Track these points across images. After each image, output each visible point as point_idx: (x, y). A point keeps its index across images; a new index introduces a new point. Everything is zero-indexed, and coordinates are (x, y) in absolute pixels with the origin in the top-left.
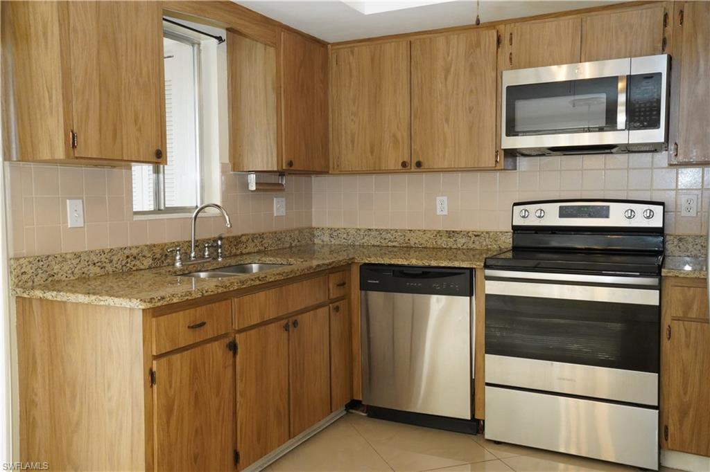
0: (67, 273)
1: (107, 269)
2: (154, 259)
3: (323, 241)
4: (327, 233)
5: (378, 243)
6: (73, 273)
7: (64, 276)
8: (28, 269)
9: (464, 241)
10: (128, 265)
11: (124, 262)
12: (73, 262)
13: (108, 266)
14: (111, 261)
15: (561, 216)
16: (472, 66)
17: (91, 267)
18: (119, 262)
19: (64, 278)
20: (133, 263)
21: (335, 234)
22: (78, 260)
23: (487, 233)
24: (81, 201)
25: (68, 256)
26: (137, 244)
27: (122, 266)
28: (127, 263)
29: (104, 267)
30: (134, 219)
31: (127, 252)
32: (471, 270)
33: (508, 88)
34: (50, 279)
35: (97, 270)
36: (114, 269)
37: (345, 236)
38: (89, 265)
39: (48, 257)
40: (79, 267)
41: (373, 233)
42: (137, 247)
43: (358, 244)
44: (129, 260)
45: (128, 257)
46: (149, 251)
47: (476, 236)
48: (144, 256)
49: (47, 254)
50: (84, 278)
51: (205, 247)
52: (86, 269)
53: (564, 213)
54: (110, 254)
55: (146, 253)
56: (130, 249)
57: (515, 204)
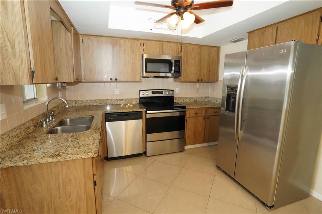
0: (5, 146)
1: (20, 137)
2: (34, 126)
3: (72, 105)
4: (74, 102)
5: (95, 104)
6: (7, 145)
7: (4, 148)
9: (125, 102)
12: (7, 139)
13: (20, 135)
14: (21, 133)
15: (152, 94)
16: (133, 51)
17: (14, 139)
18: (24, 132)
21: (77, 102)
22: (9, 137)
23: (132, 99)
24: (3, 104)
27: (25, 134)
28: (26, 131)
29: (19, 137)
30: (24, 109)
31: (25, 126)
32: (142, 111)
33: (145, 59)
35: (16, 139)
36: (22, 136)
37: (82, 103)
38: (13, 138)
40: (9, 140)
41: (93, 101)
42: (28, 122)
43: (87, 105)
44: (27, 130)
45: (26, 128)
46: (32, 123)
47: (128, 100)
48: (31, 126)
50: (12, 146)
51: (50, 116)
52: (12, 141)
53: (153, 93)
54: (20, 129)
56: (26, 124)
57: (140, 91)
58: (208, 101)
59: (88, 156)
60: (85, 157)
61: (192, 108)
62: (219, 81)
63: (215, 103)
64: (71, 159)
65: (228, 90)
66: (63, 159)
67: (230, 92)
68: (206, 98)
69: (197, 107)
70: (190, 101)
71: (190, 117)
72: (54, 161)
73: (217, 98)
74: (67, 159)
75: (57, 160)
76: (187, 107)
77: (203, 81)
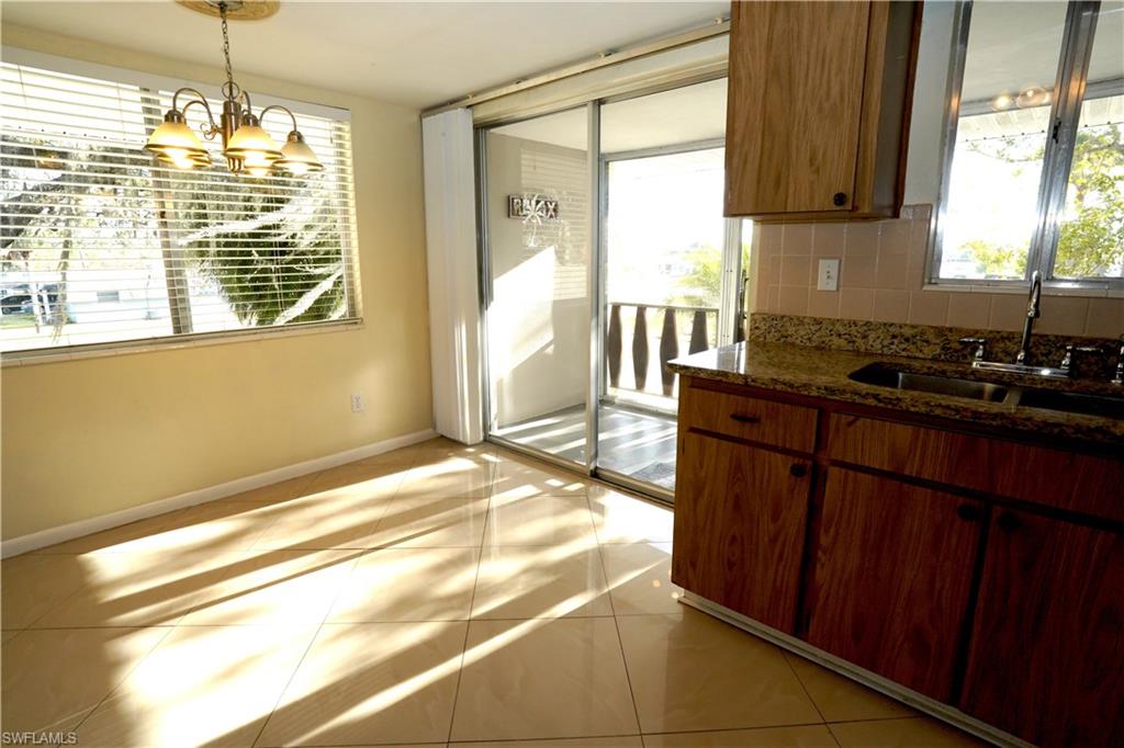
0: (802, 338)
8: (762, 325)
10: (892, 347)
11: (886, 343)
12: (812, 327)
14: (865, 337)
17: (835, 338)
18: (879, 341)
19: (798, 342)
20: (903, 346)
22: (818, 326)
24: (837, 262)
25: (806, 320)
26: (915, 322)
27: (883, 346)
28: (892, 343)
29: (854, 342)
31: (892, 330)
34: (782, 340)
35: (842, 342)
39: (783, 317)
40: (817, 334)
42: (913, 327)
44: (896, 341)
45: (894, 337)
46: (937, 336)
48: (927, 342)
49: (782, 314)
50: (823, 348)
52: (827, 339)
54: (865, 328)
55: (930, 336)
56: (901, 327)
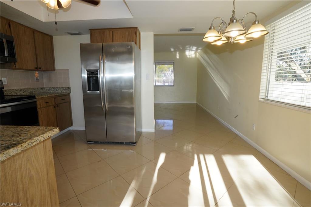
58: (45, 92)
59: (54, 133)
60: (51, 135)
61: (42, 97)
62: (56, 70)
63: (55, 92)
64: (38, 141)
65: (88, 74)
66: (30, 144)
67: (90, 75)
68: (42, 89)
69: (47, 96)
70: (25, 93)
71: (41, 108)
72: (19, 152)
73: (57, 88)
74: (34, 144)
75: (23, 149)
76: (36, 97)
77: (41, 69)
